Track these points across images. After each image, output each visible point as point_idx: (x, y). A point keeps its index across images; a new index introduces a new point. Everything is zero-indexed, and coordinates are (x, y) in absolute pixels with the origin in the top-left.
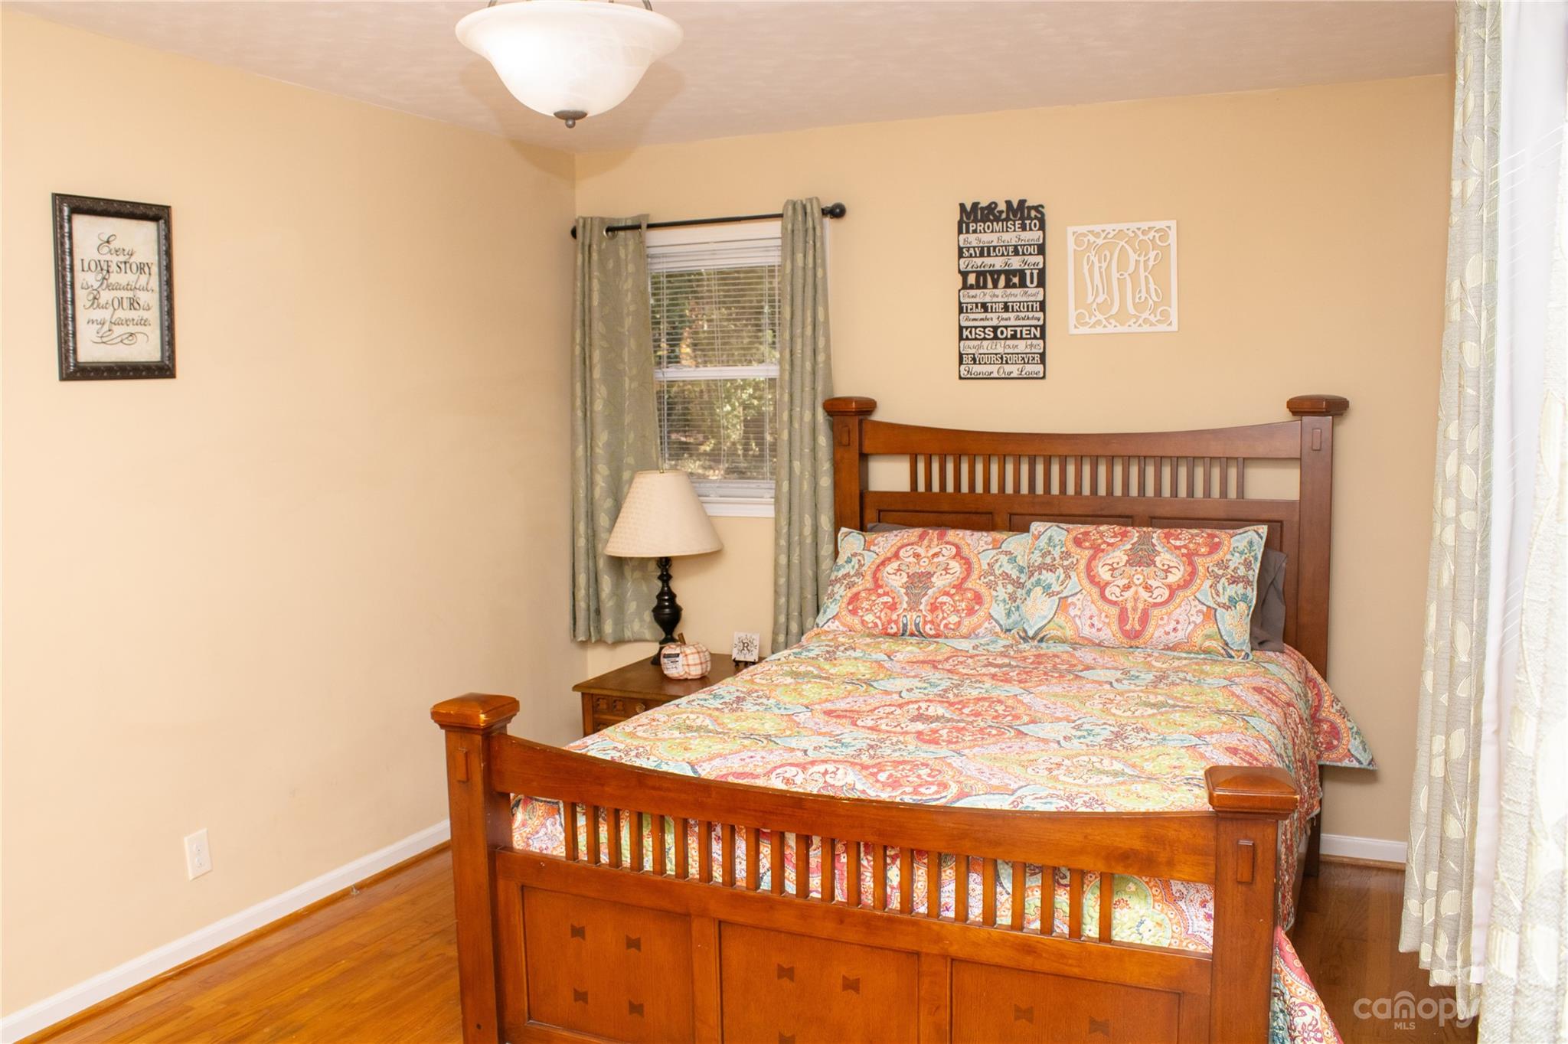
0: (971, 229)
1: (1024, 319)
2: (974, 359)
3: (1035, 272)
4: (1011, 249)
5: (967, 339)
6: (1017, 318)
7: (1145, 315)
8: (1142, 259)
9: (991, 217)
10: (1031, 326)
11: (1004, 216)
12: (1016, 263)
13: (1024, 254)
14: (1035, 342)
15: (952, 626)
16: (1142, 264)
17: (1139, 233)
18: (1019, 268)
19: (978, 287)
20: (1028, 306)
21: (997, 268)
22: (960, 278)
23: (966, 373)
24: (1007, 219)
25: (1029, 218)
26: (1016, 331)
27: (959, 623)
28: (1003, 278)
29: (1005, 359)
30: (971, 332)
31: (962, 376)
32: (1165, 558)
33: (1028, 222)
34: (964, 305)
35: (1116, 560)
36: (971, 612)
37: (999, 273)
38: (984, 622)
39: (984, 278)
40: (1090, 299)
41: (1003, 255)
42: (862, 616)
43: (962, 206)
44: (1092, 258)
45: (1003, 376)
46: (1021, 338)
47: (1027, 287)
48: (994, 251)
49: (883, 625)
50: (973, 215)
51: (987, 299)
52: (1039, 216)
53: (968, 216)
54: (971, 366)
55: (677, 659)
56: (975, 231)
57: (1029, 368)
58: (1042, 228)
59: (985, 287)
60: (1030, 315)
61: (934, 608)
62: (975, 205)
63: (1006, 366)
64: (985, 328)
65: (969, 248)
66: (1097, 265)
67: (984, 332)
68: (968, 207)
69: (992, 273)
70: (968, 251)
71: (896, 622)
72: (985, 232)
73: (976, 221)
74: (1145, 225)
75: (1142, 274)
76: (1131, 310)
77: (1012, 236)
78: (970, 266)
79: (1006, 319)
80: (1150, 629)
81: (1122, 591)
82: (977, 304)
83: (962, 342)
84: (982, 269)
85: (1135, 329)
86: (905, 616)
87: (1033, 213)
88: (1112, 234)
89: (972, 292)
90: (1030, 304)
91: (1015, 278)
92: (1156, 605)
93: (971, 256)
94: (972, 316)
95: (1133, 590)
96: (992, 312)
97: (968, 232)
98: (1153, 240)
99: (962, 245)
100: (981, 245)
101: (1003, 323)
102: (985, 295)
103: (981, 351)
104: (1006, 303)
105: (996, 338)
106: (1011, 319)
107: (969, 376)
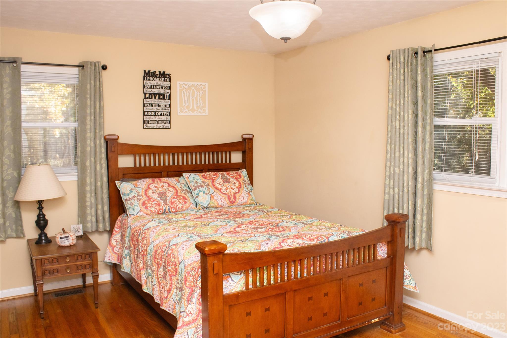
0: (148, 79)
1: (164, 110)
2: (148, 122)
3: (168, 95)
4: (161, 87)
5: (146, 115)
6: (162, 109)
7: (199, 110)
8: (198, 93)
9: (154, 76)
10: (166, 112)
11: (158, 76)
12: (162, 91)
13: (164, 89)
14: (168, 117)
15: (181, 208)
16: (198, 95)
17: (198, 86)
18: (163, 93)
19: (150, 98)
20: (165, 106)
21: (156, 92)
22: (143, 95)
23: (146, 126)
24: (159, 77)
25: (166, 77)
26: (162, 113)
27: (183, 207)
28: (157, 96)
29: (158, 122)
30: (147, 113)
31: (144, 128)
32: (232, 180)
33: (166, 79)
34: (145, 104)
35: (220, 182)
36: (185, 203)
37: (156, 94)
38: (190, 205)
39: (152, 96)
40: (184, 104)
41: (158, 89)
42: (150, 209)
43: (145, 71)
44: (184, 92)
45: (158, 128)
46: (163, 116)
47: (165, 99)
48: (155, 87)
49: (158, 211)
50: (148, 75)
51: (153, 103)
52: (169, 77)
53: (147, 74)
54: (147, 124)
55: (69, 238)
56: (149, 80)
57: (166, 125)
58: (170, 81)
59: (152, 98)
60: (166, 108)
61: (172, 203)
62: (149, 71)
63: (159, 125)
64: (152, 112)
65: (147, 85)
66: (186, 94)
67: (152, 113)
68: (147, 72)
69: (154, 94)
70: (147, 86)
71: (162, 209)
72: (152, 80)
73: (149, 76)
74: (199, 83)
75: (198, 98)
76: (196, 109)
77: (161, 83)
78: (147, 91)
79: (159, 109)
80: (237, 200)
81: (226, 190)
82: (149, 104)
83: (144, 116)
84: (151, 92)
85: (196, 114)
86: (165, 207)
87: (167, 76)
88: (190, 85)
89: (148, 100)
90: (166, 105)
91: (162, 96)
92: (236, 193)
93: (148, 88)
94: (148, 108)
95: (229, 190)
96: (154, 107)
97: (147, 80)
98: (201, 88)
99: (145, 84)
100: (151, 85)
101: (158, 111)
102: (152, 101)
103: (151, 120)
104: (159, 104)
105: (155, 115)
106: (160, 109)
107: (147, 128)
